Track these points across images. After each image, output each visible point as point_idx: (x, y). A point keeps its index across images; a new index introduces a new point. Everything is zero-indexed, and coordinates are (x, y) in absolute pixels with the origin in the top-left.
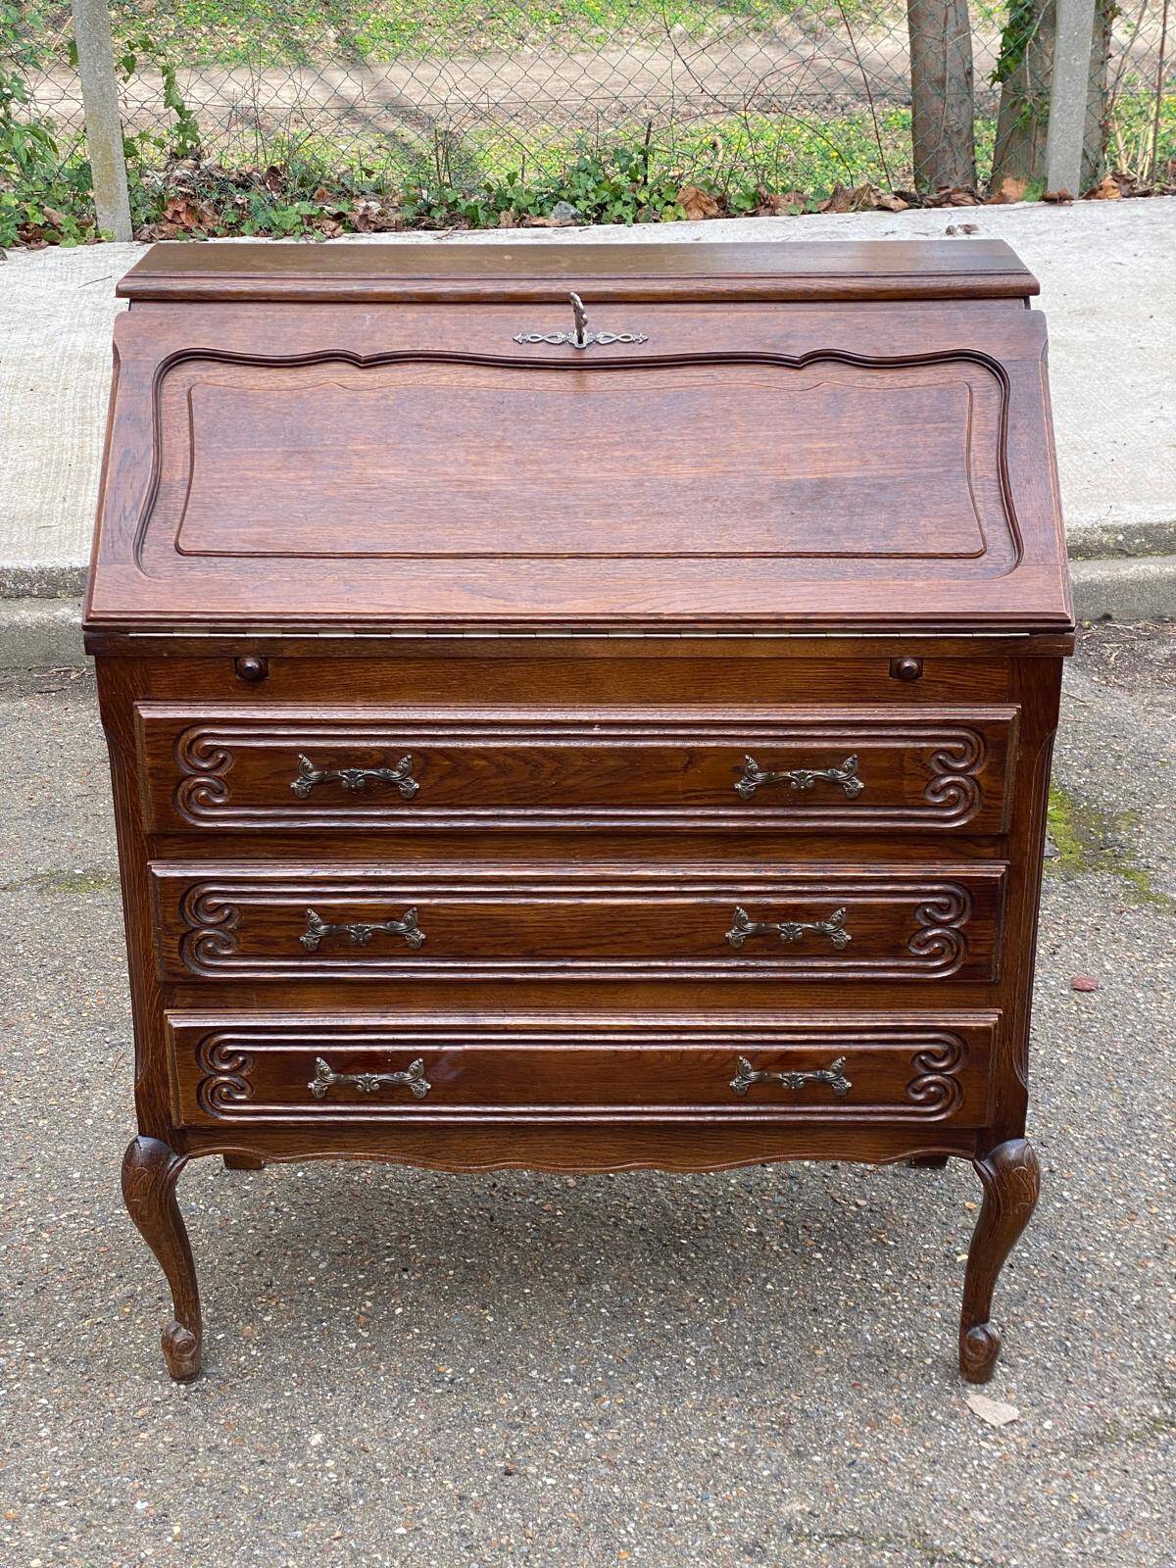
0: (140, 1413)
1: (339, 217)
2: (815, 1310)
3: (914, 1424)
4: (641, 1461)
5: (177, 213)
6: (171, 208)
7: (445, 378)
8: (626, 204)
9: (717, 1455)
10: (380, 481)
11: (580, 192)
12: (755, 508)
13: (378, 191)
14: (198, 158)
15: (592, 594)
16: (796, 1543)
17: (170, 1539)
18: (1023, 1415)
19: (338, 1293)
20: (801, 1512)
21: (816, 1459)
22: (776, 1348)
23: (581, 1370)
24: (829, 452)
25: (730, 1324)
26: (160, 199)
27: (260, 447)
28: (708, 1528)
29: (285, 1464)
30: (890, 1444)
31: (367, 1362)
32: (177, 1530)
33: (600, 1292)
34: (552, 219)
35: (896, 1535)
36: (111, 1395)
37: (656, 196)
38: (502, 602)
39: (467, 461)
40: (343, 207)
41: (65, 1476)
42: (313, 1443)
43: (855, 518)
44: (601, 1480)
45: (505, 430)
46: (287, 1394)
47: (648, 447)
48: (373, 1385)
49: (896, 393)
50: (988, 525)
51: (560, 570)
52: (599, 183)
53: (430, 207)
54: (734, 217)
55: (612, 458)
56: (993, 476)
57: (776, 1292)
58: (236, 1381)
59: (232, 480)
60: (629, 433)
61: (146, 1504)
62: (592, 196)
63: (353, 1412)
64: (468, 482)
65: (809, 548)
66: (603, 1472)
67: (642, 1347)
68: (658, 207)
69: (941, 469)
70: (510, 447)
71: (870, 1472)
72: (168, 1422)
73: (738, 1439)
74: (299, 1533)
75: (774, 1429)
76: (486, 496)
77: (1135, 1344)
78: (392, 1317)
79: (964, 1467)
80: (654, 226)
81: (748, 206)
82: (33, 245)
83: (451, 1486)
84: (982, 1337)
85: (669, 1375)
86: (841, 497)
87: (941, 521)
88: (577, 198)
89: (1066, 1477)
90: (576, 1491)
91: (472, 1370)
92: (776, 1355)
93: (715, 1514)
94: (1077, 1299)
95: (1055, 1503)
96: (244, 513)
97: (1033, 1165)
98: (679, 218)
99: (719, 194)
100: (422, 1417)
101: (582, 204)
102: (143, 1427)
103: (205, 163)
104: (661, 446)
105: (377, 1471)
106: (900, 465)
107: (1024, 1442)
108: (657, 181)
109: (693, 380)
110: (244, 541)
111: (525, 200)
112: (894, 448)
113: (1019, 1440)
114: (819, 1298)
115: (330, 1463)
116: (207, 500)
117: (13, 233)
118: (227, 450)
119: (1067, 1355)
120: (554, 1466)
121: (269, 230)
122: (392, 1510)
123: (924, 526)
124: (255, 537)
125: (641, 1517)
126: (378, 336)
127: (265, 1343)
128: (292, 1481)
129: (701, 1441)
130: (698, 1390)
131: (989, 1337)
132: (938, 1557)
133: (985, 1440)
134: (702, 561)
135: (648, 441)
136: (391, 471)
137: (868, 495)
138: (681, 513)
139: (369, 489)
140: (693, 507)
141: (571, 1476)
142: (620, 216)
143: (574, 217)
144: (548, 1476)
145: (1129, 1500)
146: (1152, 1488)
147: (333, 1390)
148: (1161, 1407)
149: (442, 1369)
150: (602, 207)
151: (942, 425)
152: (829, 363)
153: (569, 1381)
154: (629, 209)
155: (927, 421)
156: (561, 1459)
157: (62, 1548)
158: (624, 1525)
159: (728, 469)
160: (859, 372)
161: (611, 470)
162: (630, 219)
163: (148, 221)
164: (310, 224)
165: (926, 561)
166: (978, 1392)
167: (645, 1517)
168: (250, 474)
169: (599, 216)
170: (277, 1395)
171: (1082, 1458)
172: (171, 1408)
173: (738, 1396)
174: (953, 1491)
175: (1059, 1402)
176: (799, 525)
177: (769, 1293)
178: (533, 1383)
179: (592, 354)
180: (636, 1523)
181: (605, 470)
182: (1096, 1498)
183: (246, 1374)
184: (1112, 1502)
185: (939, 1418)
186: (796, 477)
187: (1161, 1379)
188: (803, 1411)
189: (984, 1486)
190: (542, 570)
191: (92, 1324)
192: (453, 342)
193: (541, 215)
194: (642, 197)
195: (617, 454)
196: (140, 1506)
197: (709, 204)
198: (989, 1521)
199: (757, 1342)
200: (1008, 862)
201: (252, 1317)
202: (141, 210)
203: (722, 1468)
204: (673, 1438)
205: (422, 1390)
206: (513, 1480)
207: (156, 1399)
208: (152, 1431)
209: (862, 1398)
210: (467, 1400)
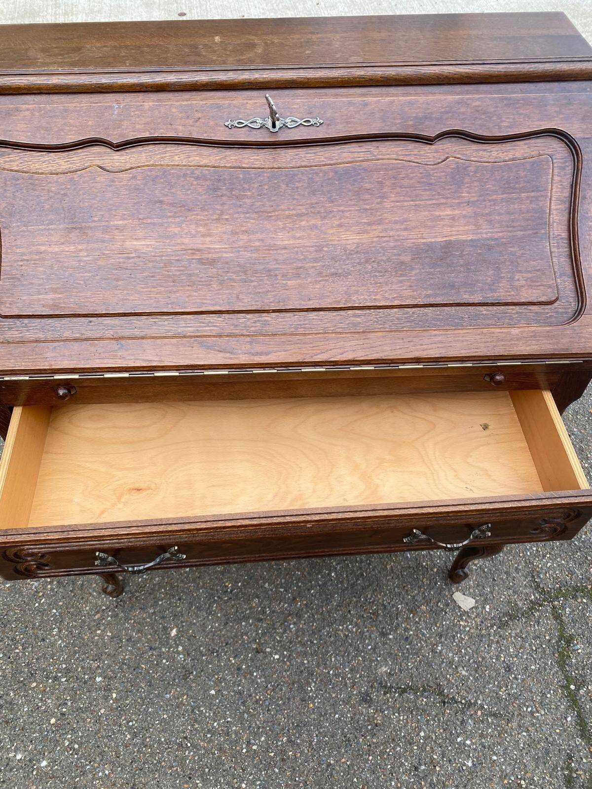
3: (431, 610)
4: (315, 642)
7: (176, 158)
9: (347, 636)
10: (136, 251)
12: (401, 268)
15: (288, 347)
16: (385, 694)
17: (111, 702)
18: (476, 602)
20: (386, 673)
21: (391, 637)
23: (287, 582)
24: (453, 218)
27: (48, 224)
28: (346, 685)
29: (160, 649)
30: (421, 625)
31: (194, 580)
32: (114, 695)
35: (427, 685)
36: (84, 606)
38: (228, 355)
39: (197, 232)
41: (65, 660)
42: (172, 635)
43: (471, 274)
44: (299, 654)
45: (223, 204)
46: (160, 603)
47: (325, 218)
48: (197, 595)
49: (501, 166)
50: (561, 276)
51: (266, 323)
55: (300, 228)
56: (565, 235)
58: (138, 594)
59: (30, 253)
60: (312, 206)
61: (100, 678)
63: (189, 613)
64: (198, 250)
65: (439, 300)
66: (299, 650)
69: (531, 232)
70: (227, 219)
71: (414, 645)
72: (109, 622)
73: (357, 625)
74: (168, 696)
75: (371, 618)
76: (212, 262)
77: (521, 555)
79: (454, 637)
83: (233, 661)
84: (461, 572)
85: (325, 584)
86: (461, 256)
87: (530, 275)
89: (498, 642)
90: (288, 663)
91: (240, 584)
93: (349, 676)
95: (494, 660)
96: (41, 282)
100: (219, 615)
102: (98, 626)
104: (334, 216)
105: (201, 652)
106: (503, 229)
107: (478, 620)
109: (356, 155)
110: (44, 306)
112: (500, 214)
113: (476, 619)
115: (180, 648)
116: (14, 272)
118: (24, 228)
120: (278, 646)
122: (208, 678)
123: (518, 280)
124: (51, 302)
125: (317, 680)
126: (125, 124)
128: (164, 661)
129: (341, 627)
130: (338, 594)
131: (464, 573)
132: (446, 701)
133: (462, 619)
134: (364, 312)
135: (325, 212)
136: (144, 243)
137: (479, 254)
138: (349, 274)
139: (129, 258)
140: (358, 267)
141: (285, 653)
144: (276, 654)
145: (525, 657)
146: (534, 648)
147: (179, 599)
148: (534, 595)
149: (227, 584)
151: (533, 194)
152: (453, 139)
153: (282, 590)
155: (523, 190)
157: (64, 710)
158: (310, 684)
159: (381, 235)
160: (475, 147)
161: (299, 238)
165: (518, 307)
166: (457, 589)
167: (319, 680)
168: (43, 248)
170: (155, 604)
171: (503, 629)
172: (110, 613)
173: (355, 597)
174: (450, 655)
175: (492, 593)
176: (432, 281)
178: (266, 591)
179: (283, 137)
180: (315, 683)
181: (295, 238)
182: (511, 656)
184: (518, 659)
185: (442, 606)
186: (430, 240)
187: (533, 577)
188: (383, 605)
189: (463, 651)
190: (255, 322)
192: (180, 128)
195: (303, 223)
196: (98, 679)
198: (467, 674)
203: (351, 645)
204: (329, 626)
205: (219, 597)
206: (260, 656)
207: (104, 608)
208: (102, 628)
209: (408, 595)
210: (239, 604)
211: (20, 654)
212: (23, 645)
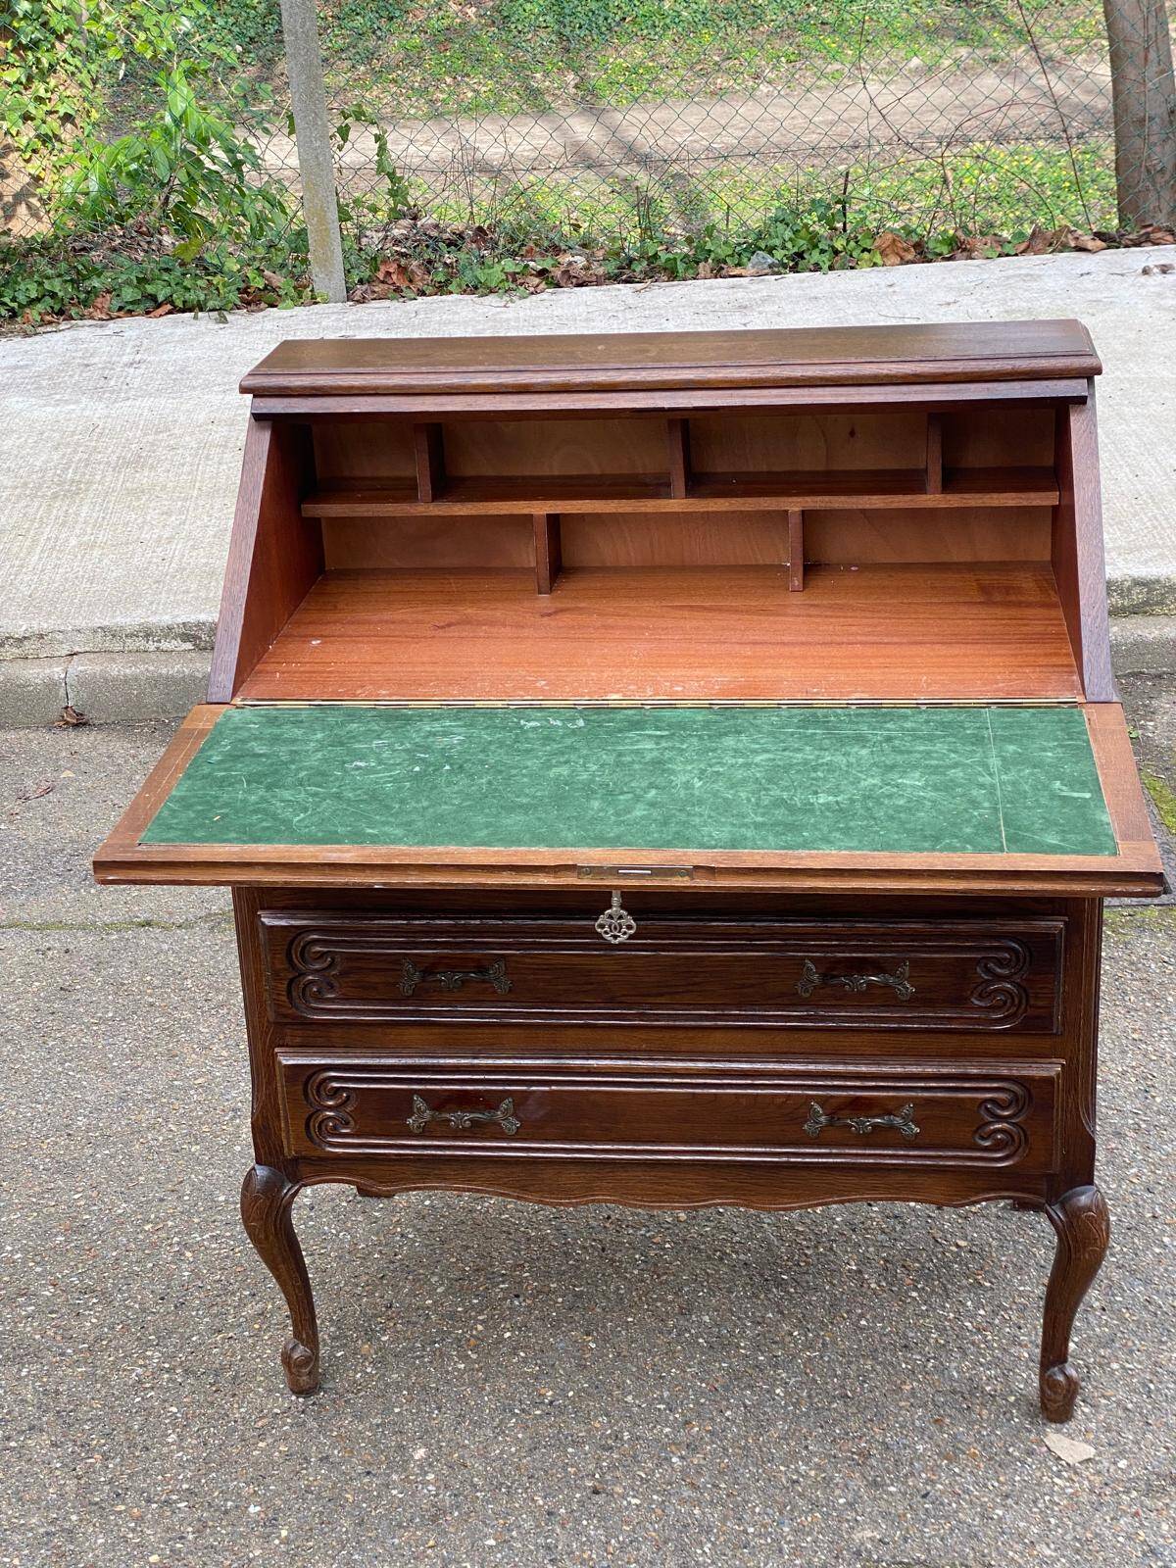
0: (260, 1424)
1: (542, 273)
2: (906, 1346)
3: (991, 1459)
4: (723, 1486)
5: (388, 274)
6: (383, 269)
8: (823, 251)
9: (795, 1482)
11: (777, 242)
13: (584, 246)
14: (415, 218)
17: (277, 1542)
18: (1099, 1454)
19: (453, 1316)
20: (872, 1539)
21: (892, 1489)
22: (865, 1382)
23: (674, 1396)
25: (821, 1357)
26: (374, 262)
28: (781, 1551)
29: (389, 1475)
30: (965, 1478)
31: (473, 1383)
32: (284, 1533)
33: (700, 1323)
34: (750, 269)
36: (236, 1406)
37: (852, 243)
40: (547, 263)
41: (187, 1480)
42: (416, 1458)
44: (683, 1501)
46: (397, 1410)
48: (477, 1404)
52: (796, 232)
53: (631, 261)
54: (930, 261)
57: (869, 1328)
58: (351, 1396)
61: (258, 1508)
62: (789, 245)
63: (456, 1429)
66: (685, 1494)
67: (735, 1376)
68: (855, 254)
71: (942, 1504)
72: (285, 1432)
73: (819, 1467)
74: (396, 1541)
75: (853, 1460)
78: (500, 1340)
79: (1035, 1502)
80: (850, 273)
81: (945, 250)
82: (253, 307)
83: (541, 1502)
84: (1061, 1378)
85: (759, 1404)
88: (774, 248)
89: (1136, 1514)
90: (659, 1512)
91: (571, 1394)
92: (862, 1388)
93: (789, 1538)
94: (1164, 1343)
95: (1121, 1539)
97: (1102, 1212)
98: (875, 265)
99: (916, 239)
100: (520, 1436)
101: (779, 254)
102: (261, 1437)
103: (419, 223)
105: (474, 1486)
107: (1097, 1480)
108: (854, 230)
111: (723, 252)
113: (1092, 1478)
114: (911, 1335)
115: (431, 1477)
117: (234, 297)
119: (1149, 1397)
120: (640, 1487)
121: (476, 288)
122: (484, 1522)
125: (717, 1539)
127: (381, 1362)
128: (394, 1492)
129: (782, 1468)
130: (785, 1421)
131: (1068, 1378)
133: (1059, 1476)
141: (655, 1497)
142: (817, 264)
143: (771, 266)
144: (634, 1497)
147: (439, 1408)
149: (543, 1391)
150: (800, 255)
153: (662, 1407)
154: (825, 258)
156: (647, 1481)
157: (179, 1546)
158: (701, 1545)
162: (825, 267)
163: (361, 282)
164: (514, 281)
166: (1058, 1431)
167: (722, 1539)
169: (797, 264)
170: (387, 1411)
171: (1153, 1497)
172: (289, 1420)
173: (822, 1427)
174: (1022, 1524)
175: (1137, 1443)
177: (862, 1329)
178: (627, 1408)
180: (713, 1544)
182: (1163, 1537)
183: (359, 1391)
185: (1016, 1454)
188: (884, 1443)
189: (1053, 1521)
191: (223, 1338)
193: (739, 265)
194: (839, 244)
196: (253, 1509)
197: (906, 250)
198: (1054, 1554)
199: (846, 1376)
200: (1066, 919)
201: (370, 1336)
202: (355, 272)
203: (800, 1495)
204: (756, 1465)
205: (523, 1411)
206: (600, 1499)
207: (276, 1411)
208: (270, 1441)
209: (942, 1432)
210: (564, 1422)
211: (98, 1465)
212: (103, 1454)
